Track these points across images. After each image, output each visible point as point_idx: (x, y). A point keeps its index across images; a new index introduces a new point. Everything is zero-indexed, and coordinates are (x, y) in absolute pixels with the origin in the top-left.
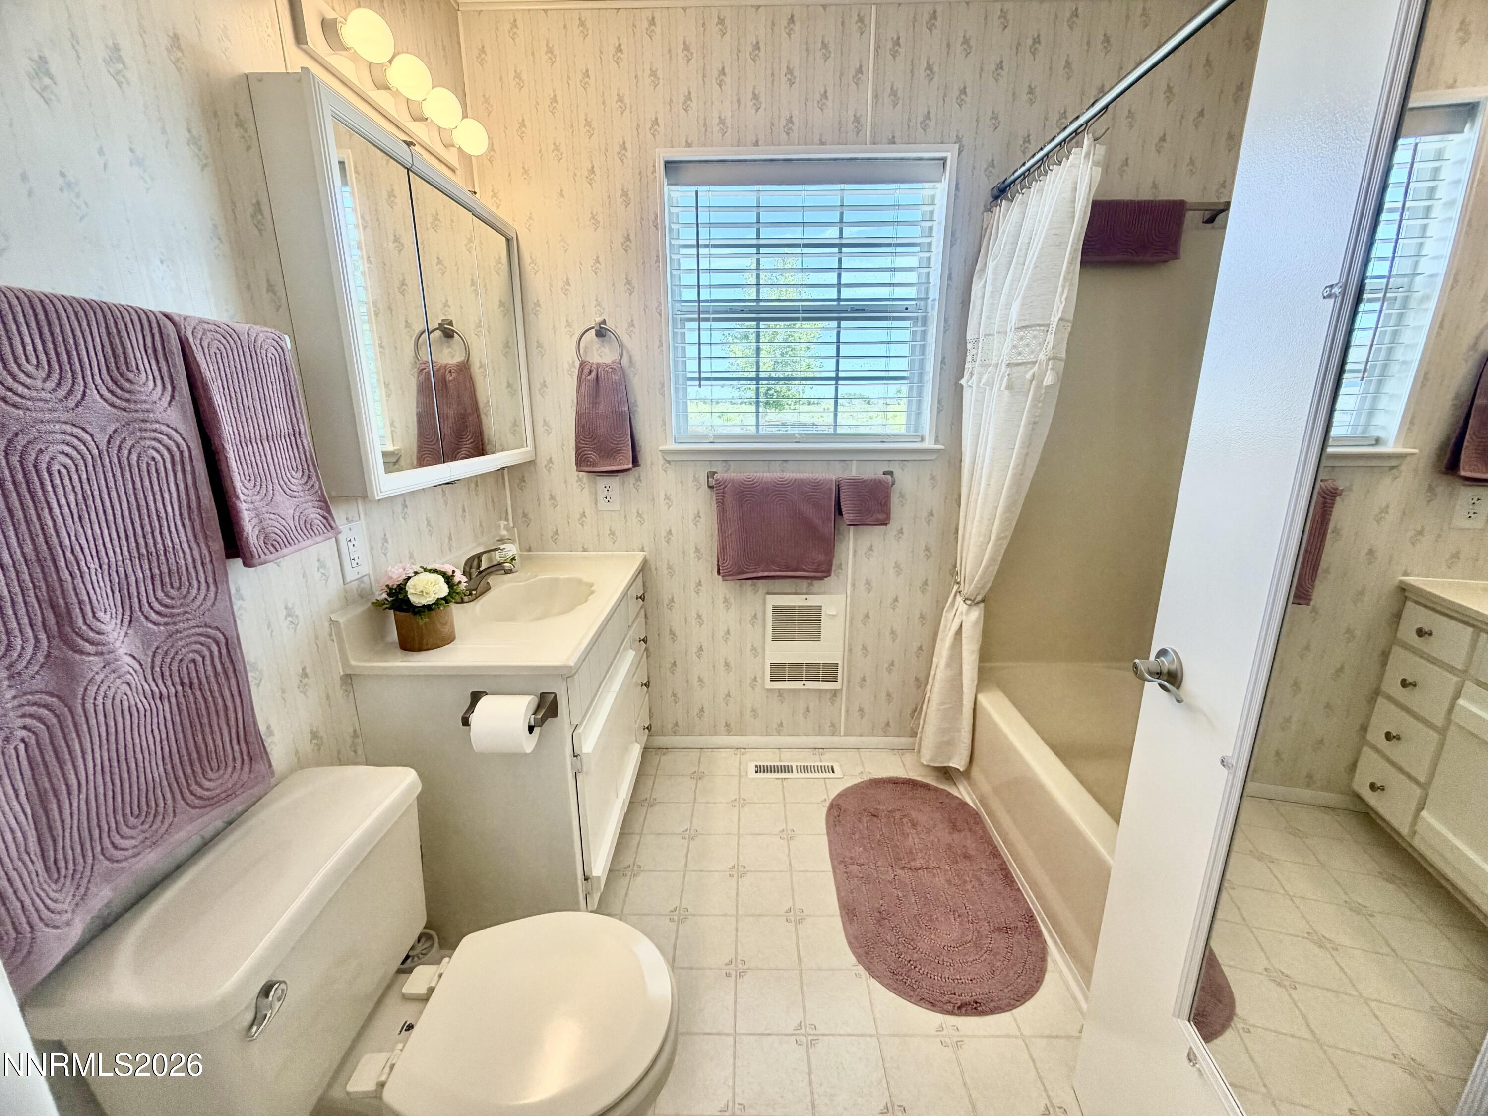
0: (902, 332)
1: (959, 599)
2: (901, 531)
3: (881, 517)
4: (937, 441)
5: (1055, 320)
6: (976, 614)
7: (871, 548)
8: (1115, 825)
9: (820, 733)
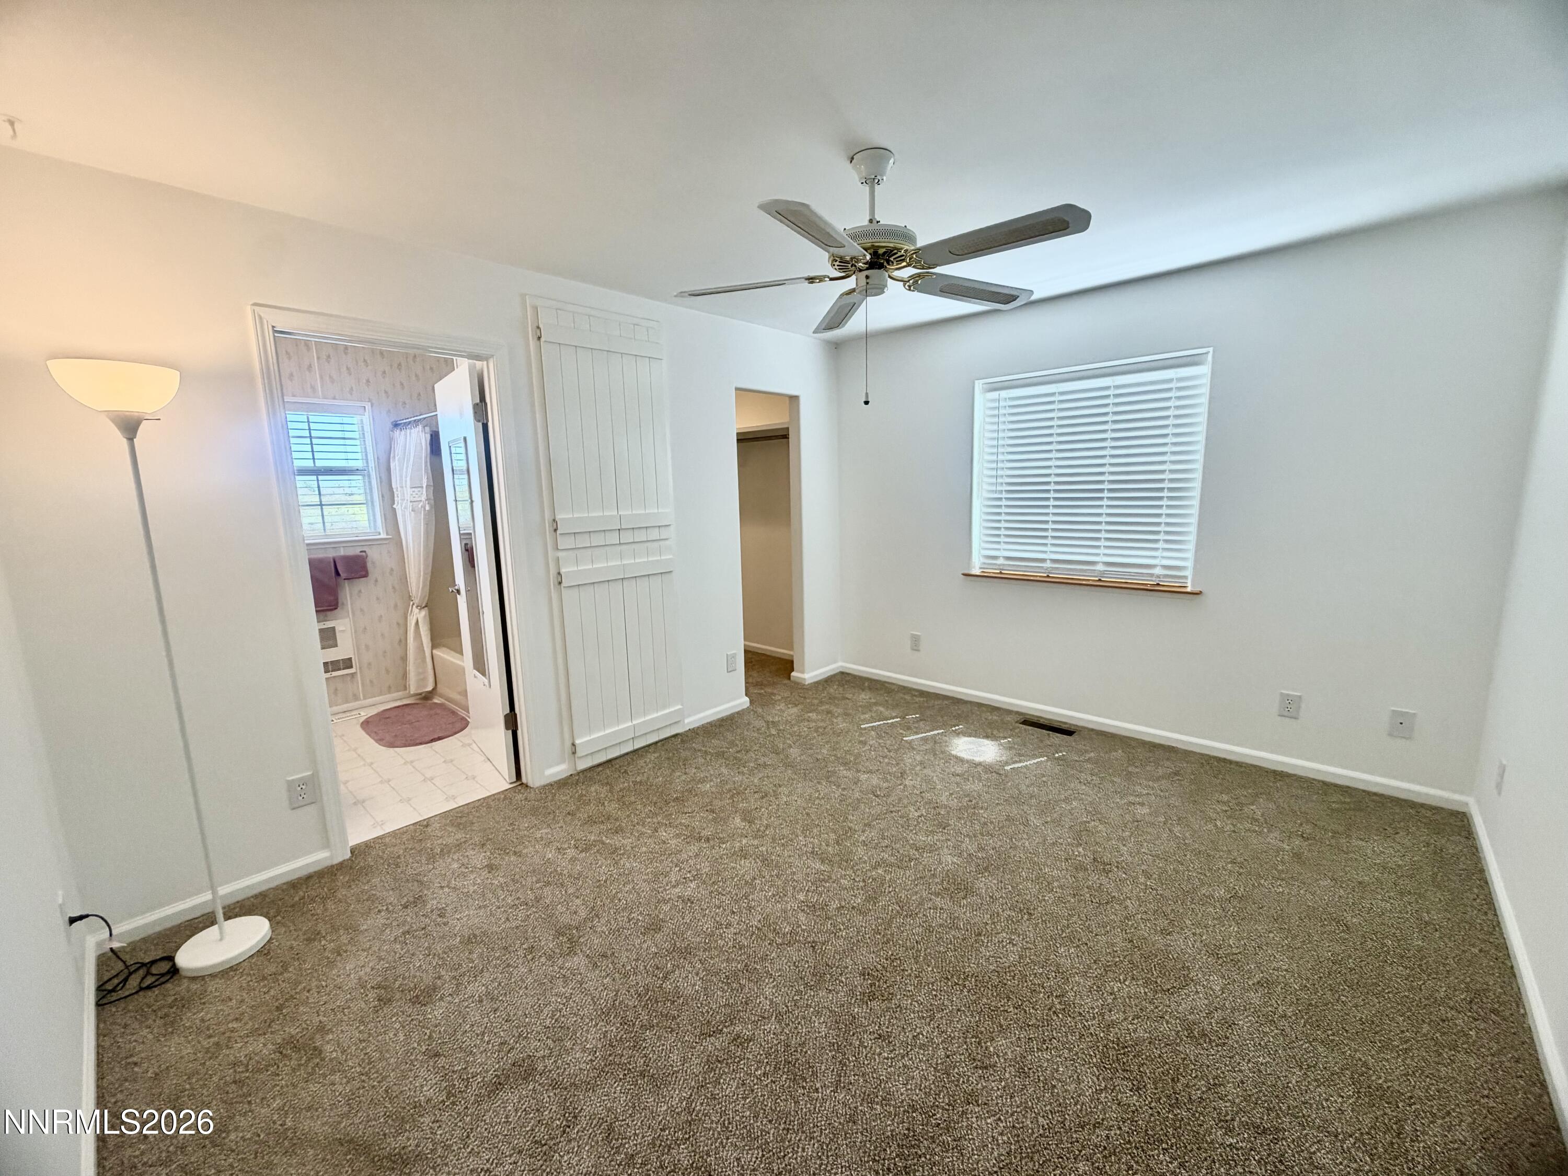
0: (357, 480)
1: (414, 607)
2: (376, 581)
3: (364, 573)
4: (387, 534)
5: (424, 486)
6: (424, 613)
7: (360, 591)
8: (460, 656)
9: (347, 702)
